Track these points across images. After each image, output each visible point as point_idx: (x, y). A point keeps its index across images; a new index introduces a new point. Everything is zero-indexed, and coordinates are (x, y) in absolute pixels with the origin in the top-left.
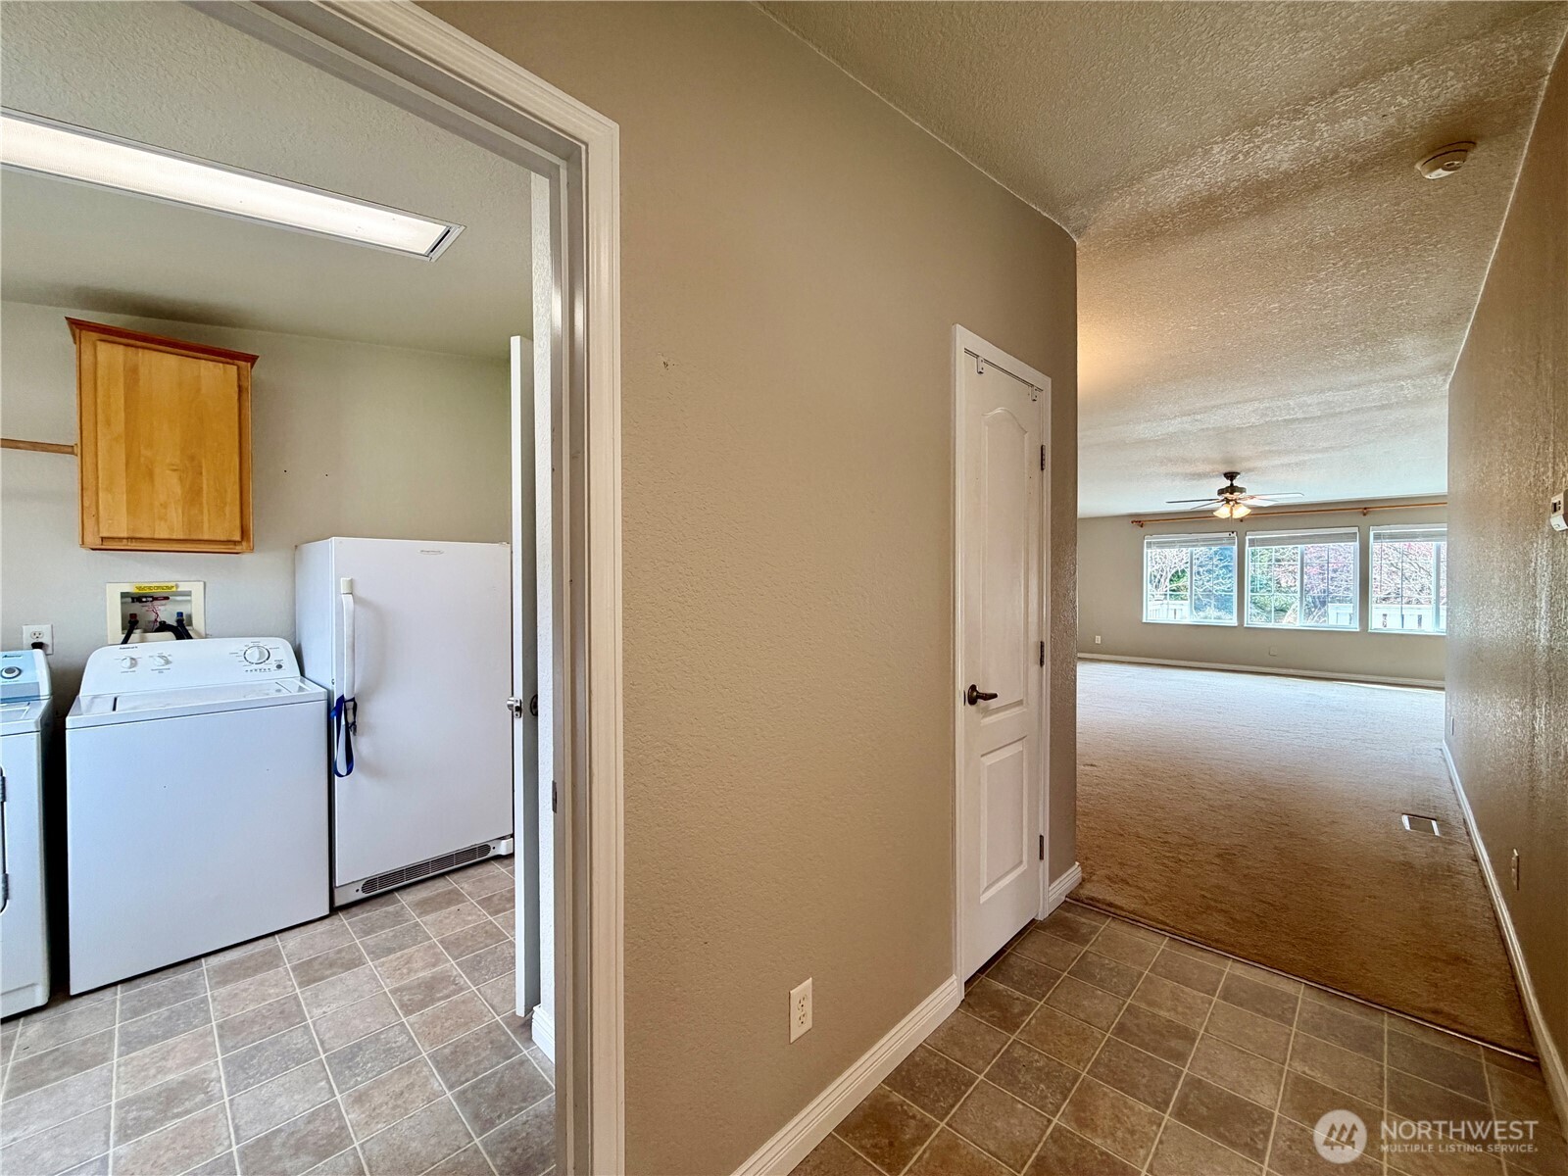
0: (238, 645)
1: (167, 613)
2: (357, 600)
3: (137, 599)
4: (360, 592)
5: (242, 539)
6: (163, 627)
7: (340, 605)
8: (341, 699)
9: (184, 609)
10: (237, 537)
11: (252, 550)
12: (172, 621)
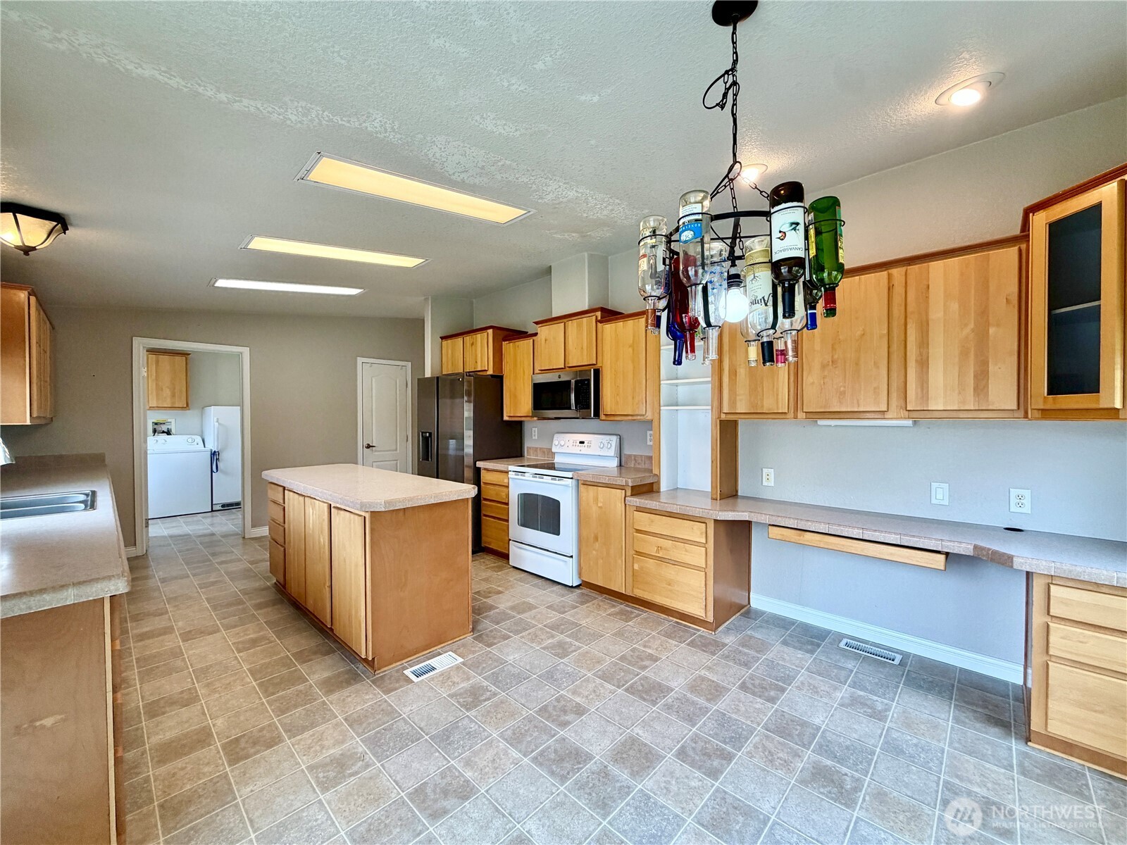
0: (185, 437)
1: (164, 428)
2: (219, 424)
3: (156, 424)
4: (219, 421)
5: (187, 407)
6: (163, 432)
7: (214, 425)
8: (215, 452)
9: (169, 427)
10: (185, 406)
11: (189, 410)
12: (166, 431)
